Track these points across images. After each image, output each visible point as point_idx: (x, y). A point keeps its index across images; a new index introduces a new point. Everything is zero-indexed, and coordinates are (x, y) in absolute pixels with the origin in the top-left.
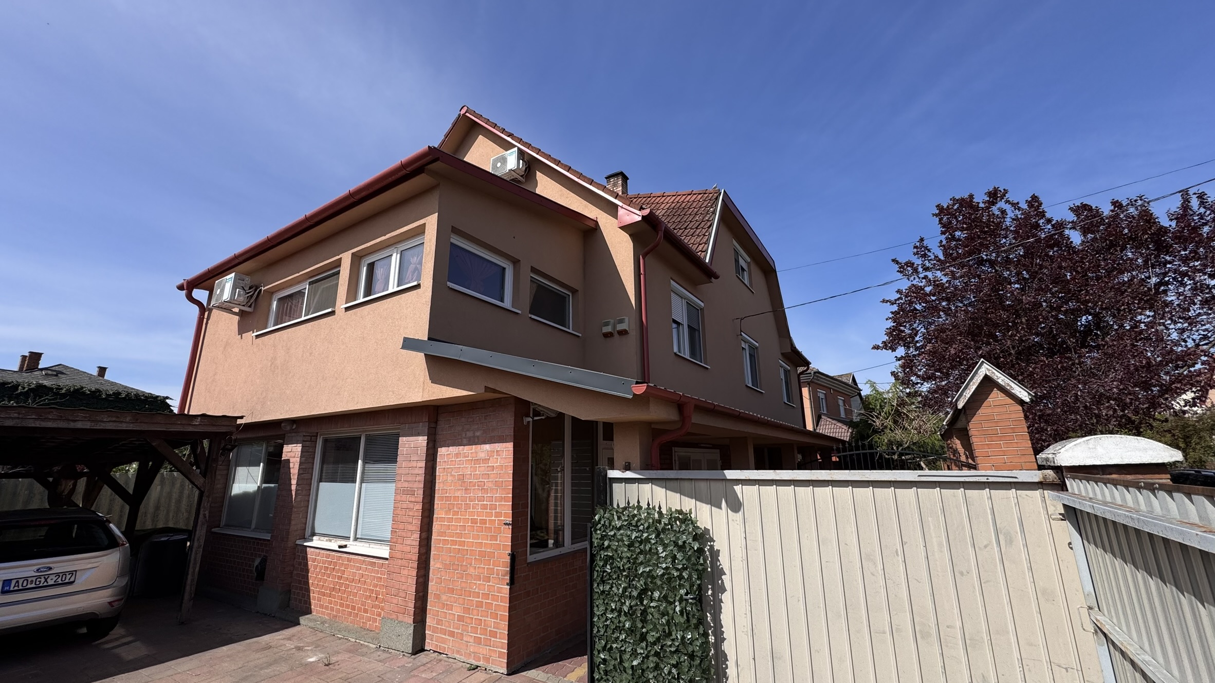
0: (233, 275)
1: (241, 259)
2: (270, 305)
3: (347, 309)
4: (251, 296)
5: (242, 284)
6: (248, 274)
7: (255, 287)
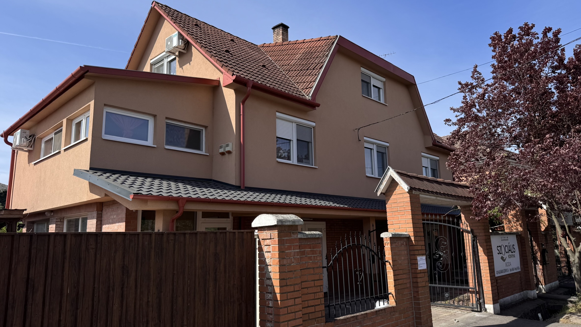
0: (19, 131)
1: (24, 121)
2: (41, 145)
3: (65, 150)
4: (31, 141)
5: (25, 135)
6: (29, 129)
7: (32, 136)
